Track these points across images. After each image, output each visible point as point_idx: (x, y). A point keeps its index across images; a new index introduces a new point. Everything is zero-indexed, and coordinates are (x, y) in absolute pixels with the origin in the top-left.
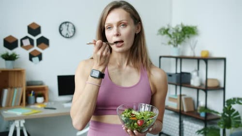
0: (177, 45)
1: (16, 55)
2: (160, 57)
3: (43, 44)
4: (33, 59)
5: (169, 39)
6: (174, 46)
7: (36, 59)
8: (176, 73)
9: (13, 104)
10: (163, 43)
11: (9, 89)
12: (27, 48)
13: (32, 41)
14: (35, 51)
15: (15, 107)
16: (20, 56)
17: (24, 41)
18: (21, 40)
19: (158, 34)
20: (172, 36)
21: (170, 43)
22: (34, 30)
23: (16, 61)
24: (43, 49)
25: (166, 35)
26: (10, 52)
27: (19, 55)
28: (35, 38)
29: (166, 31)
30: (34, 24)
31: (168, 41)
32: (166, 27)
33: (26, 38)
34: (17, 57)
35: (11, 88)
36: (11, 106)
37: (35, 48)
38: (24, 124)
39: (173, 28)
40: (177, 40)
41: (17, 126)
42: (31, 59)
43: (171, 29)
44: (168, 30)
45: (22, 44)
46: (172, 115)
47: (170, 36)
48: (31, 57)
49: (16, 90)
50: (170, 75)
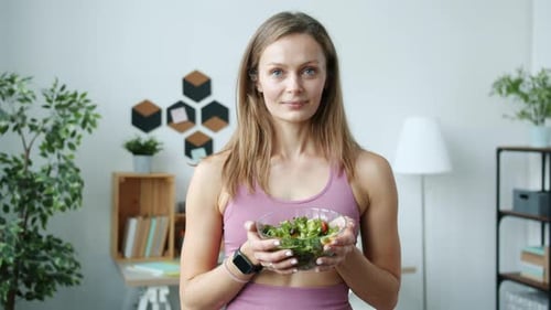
0: (543, 121)
1: (156, 144)
2: (499, 151)
3: (215, 120)
4: (195, 153)
5: (521, 105)
6: (536, 123)
7: (199, 153)
8: (543, 190)
9: (148, 253)
10: (505, 116)
11: (141, 218)
12: (180, 128)
13: (191, 112)
14: (198, 134)
15: (153, 258)
16: (164, 146)
17: (174, 112)
18: (169, 110)
19: (492, 94)
20: (531, 98)
21: (523, 115)
22: (196, 87)
23: (156, 155)
24: (216, 129)
25: (512, 96)
26: (144, 137)
27: (162, 144)
28: (198, 106)
29: (514, 87)
30: (196, 74)
31: (519, 111)
32: (514, 76)
33: (180, 104)
34: (158, 147)
35: (146, 216)
36: (144, 256)
37: (199, 127)
38: (168, 297)
39: (533, 79)
40: (542, 106)
41: (153, 300)
42: (188, 153)
43: (527, 79)
44: (519, 81)
45: (170, 120)
46: (530, 296)
47: (526, 97)
48: (189, 147)
49: (154, 222)
50: (524, 196)
